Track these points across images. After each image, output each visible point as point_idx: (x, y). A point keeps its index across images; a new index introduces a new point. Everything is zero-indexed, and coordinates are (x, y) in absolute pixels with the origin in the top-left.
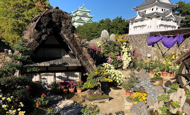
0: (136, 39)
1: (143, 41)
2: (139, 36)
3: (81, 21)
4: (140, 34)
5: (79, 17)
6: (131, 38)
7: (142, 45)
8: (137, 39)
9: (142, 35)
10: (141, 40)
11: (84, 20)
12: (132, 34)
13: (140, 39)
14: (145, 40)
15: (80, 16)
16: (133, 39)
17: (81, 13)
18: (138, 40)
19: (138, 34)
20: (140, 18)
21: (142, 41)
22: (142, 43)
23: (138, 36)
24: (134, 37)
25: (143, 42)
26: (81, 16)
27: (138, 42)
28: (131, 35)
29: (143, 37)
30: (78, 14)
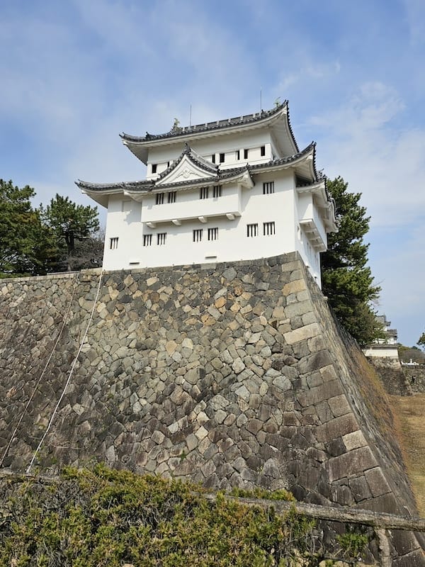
0: (170, 290)
1: (228, 305)
2: (187, 277)
4: (196, 267)
6: (120, 288)
7: (233, 325)
8: (174, 296)
9: (211, 272)
10: (212, 299)
12: (129, 268)
14: (246, 296)
16: (139, 294)
18: (181, 297)
22: (226, 317)
23: (179, 275)
24: (151, 281)
27: (187, 308)
28: (124, 273)
29: (222, 279)
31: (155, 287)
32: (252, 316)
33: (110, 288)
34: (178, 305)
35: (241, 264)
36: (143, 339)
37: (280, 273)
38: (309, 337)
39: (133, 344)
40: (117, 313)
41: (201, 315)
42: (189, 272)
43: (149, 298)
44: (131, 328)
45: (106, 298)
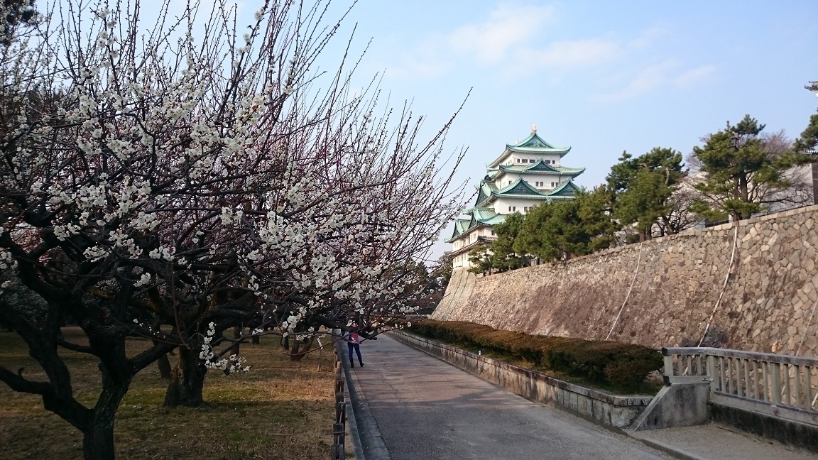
3: (527, 193)
5: (515, 180)
11: (537, 188)
15: (519, 174)
17: (524, 161)
26: (526, 174)
30: (513, 165)
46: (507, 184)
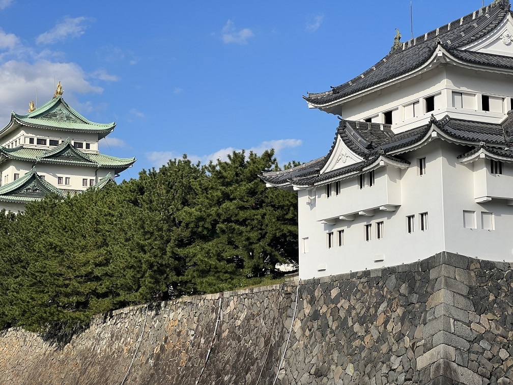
0: (346, 306)
1: (386, 323)
2: (360, 287)
3: (42, 195)
4: (367, 273)
5: (24, 174)
6: (312, 302)
7: (384, 348)
8: (349, 312)
9: (377, 280)
10: (375, 316)
11: (58, 187)
12: (318, 275)
13: (368, 308)
14: (400, 311)
15: (31, 163)
16: (324, 309)
17: (40, 142)
18: (354, 313)
19: (353, 275)
20: (350, 162)
21: (381, 319)
22: (382, 339)
23: (355, 286)
24: (334, 293)
25: (389, 327)
26: (42, 164)
27: (357, 327)
28: (315, 283)
29: (385, 289)
30: (22, 148)
31: (336, 301)
32: (400, 338)
33: (305, 301)
34: (350, 324)
35: (400, 270)
36: (321, 364)
37: (428, 281)
38: (433, 361)
39: (312, 371)
40: (307, 333)
41: (365, 336)
42: (362, 280)
43: (331, 314)
44: (315, 351)
45: (301, 315)
46: (11, 179)
